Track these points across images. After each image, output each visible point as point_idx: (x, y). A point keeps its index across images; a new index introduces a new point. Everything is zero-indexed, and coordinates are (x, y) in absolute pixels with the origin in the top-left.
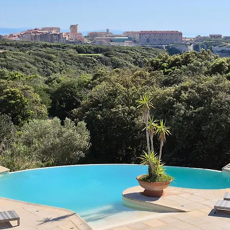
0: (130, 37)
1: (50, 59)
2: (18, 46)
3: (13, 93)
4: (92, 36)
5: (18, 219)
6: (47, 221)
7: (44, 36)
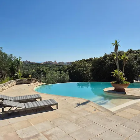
0: (68, 63)
3: (43, 70)
4: (59, 63)
5: (57, 104)
7: (48, 63)
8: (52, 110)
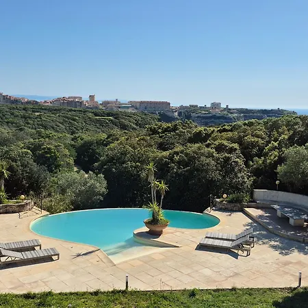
0: (133, 105)
1: (74, 120)
2: (50, 110)
5: (58, 255)
6: (79, 255)
8: (52, 260)
